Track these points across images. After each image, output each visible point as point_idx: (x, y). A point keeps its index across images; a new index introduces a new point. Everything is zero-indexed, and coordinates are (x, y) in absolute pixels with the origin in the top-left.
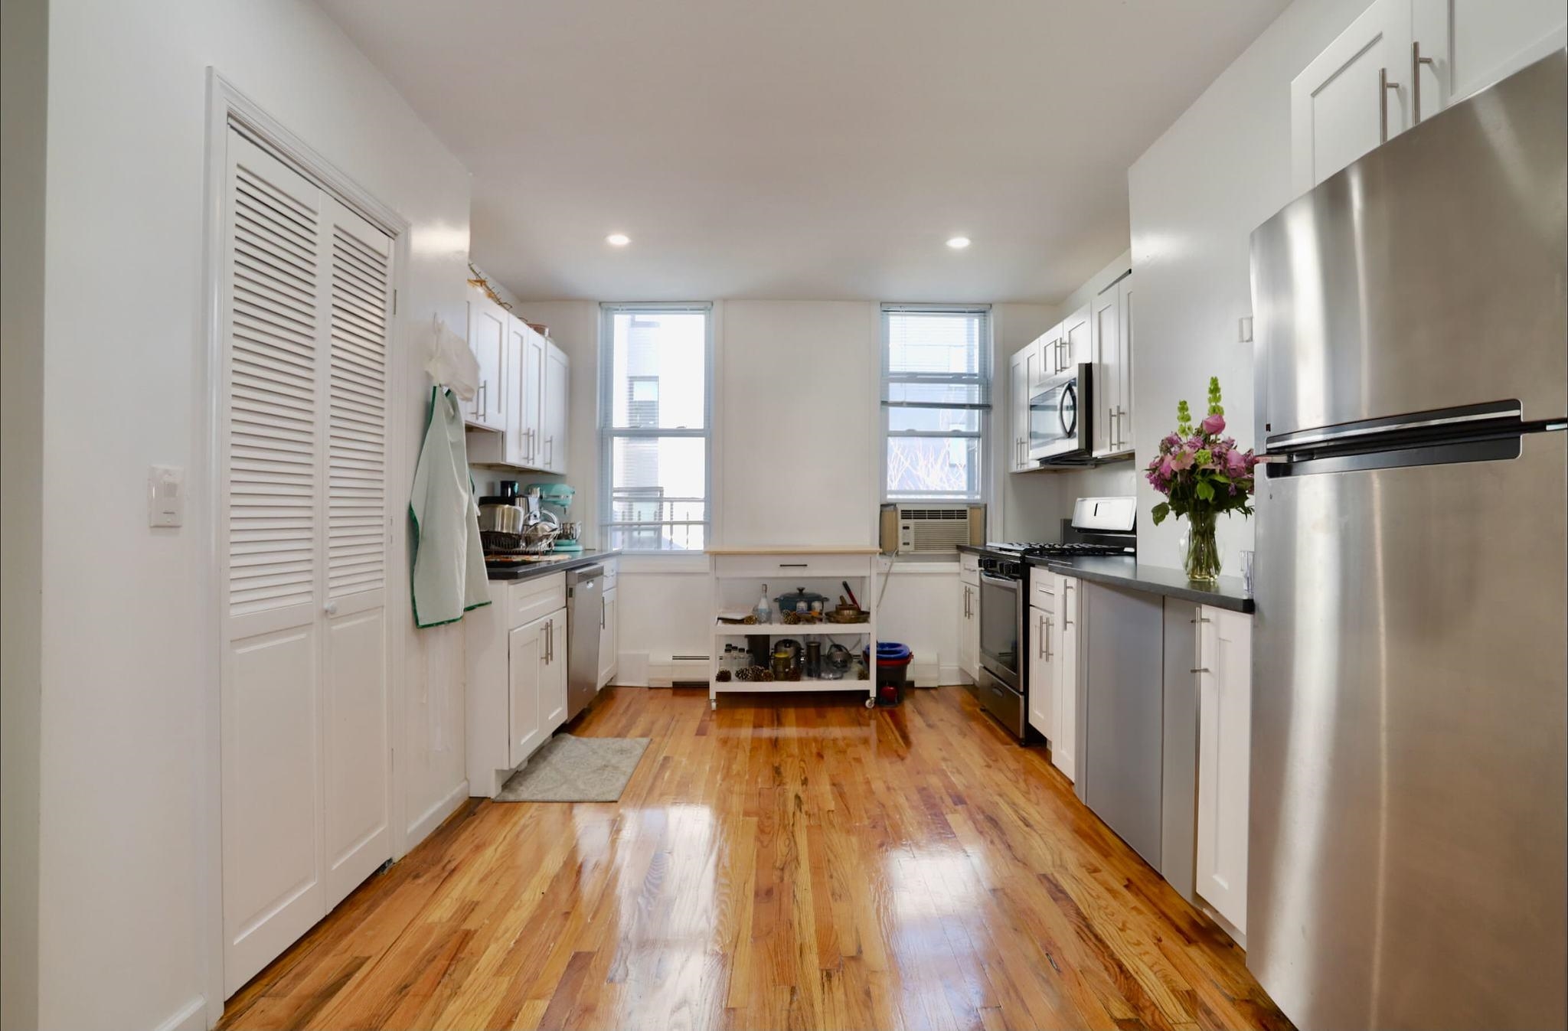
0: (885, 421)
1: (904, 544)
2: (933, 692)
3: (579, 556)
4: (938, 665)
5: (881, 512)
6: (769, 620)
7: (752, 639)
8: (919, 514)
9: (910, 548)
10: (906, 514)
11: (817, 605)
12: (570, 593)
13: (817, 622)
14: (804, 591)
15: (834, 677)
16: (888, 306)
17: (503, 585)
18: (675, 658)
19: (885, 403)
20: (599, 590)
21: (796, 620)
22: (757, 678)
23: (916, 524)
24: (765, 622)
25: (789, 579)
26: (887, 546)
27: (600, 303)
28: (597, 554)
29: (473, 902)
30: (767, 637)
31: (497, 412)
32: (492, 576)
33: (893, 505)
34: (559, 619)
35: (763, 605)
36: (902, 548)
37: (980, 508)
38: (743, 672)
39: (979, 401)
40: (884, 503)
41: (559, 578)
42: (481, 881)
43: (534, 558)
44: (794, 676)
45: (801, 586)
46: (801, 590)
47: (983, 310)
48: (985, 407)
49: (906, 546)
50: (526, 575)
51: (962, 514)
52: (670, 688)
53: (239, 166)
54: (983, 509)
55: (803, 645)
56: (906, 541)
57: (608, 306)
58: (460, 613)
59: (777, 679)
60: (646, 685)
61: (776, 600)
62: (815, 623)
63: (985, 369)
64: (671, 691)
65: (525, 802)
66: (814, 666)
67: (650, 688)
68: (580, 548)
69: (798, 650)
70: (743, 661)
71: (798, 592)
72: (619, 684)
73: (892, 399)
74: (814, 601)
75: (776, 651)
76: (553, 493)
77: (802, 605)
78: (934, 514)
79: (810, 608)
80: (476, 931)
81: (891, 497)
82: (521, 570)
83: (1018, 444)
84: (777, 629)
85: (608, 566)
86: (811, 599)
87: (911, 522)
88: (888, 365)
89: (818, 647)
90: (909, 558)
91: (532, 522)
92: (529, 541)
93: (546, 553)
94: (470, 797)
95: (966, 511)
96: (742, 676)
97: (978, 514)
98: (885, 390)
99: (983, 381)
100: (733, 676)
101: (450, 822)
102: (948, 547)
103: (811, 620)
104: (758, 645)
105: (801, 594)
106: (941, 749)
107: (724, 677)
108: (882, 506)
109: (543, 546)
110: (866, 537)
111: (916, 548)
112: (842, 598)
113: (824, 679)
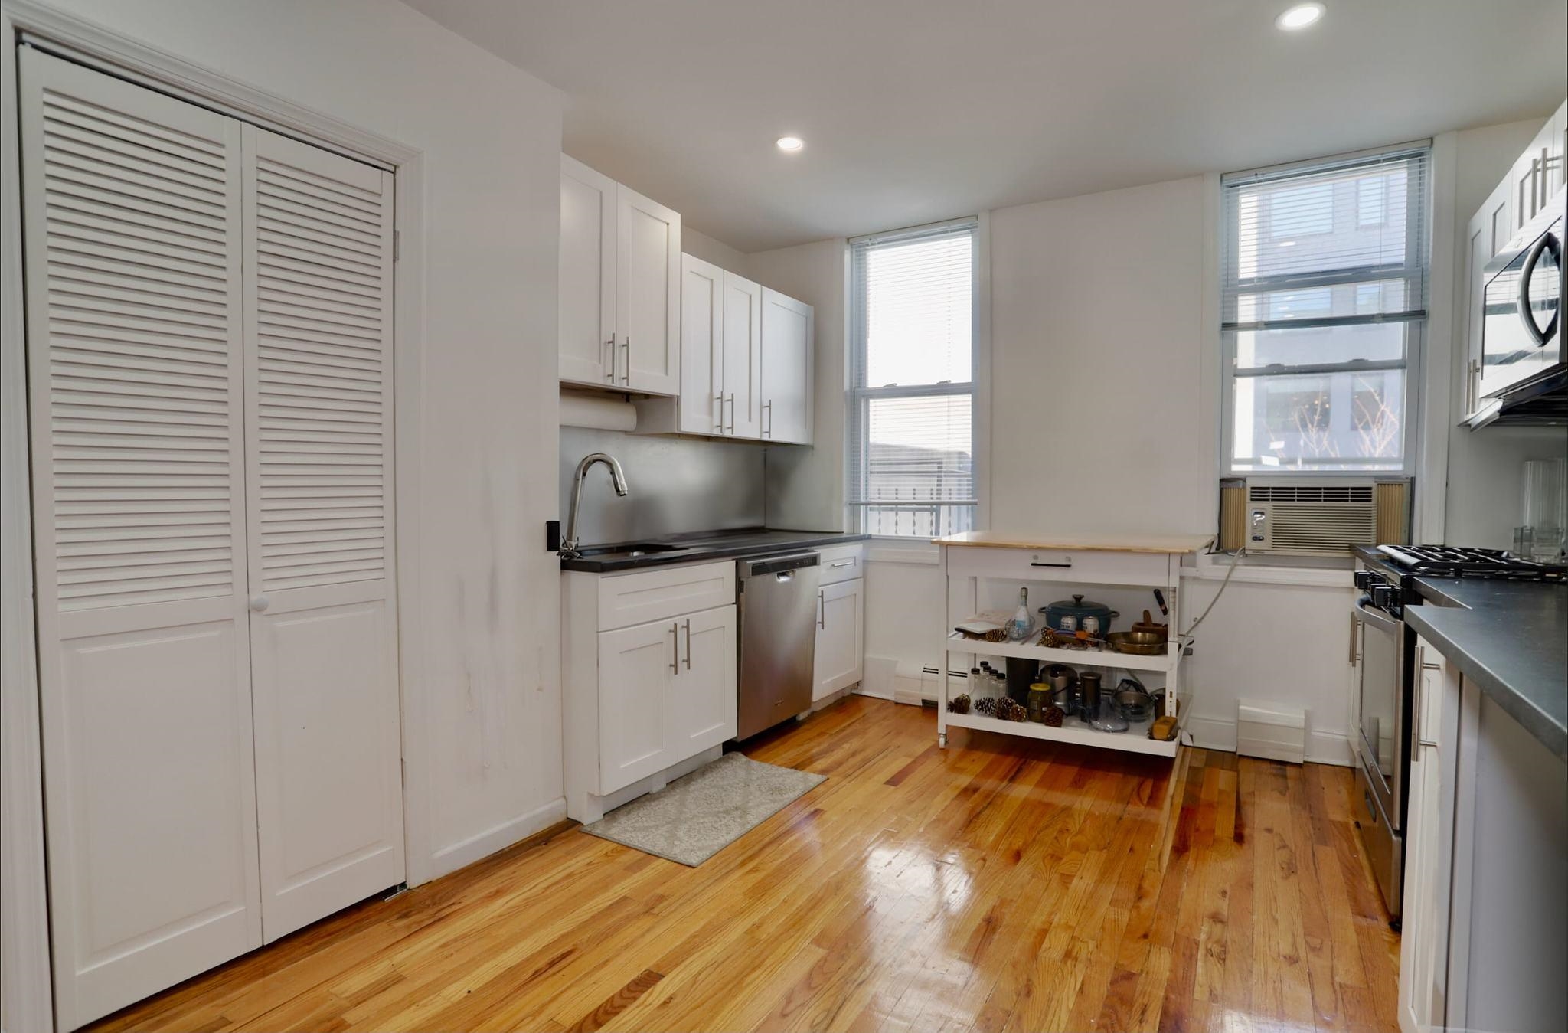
0: (1231, 351)
1: (1255, 538)
2: (1290, 771)
4: (1307, 728)
5: (1221, 490)
6: (1025, 638)
7: (1011, 662)
8: (1282, 494)
9: (1265, 545)
10: (1260, 493)
11: (1090, 623)
12: (740, 586)
13: (1090, 647)
14: (1082, 600)
15: (1114, 729)
16: (1235, 178)
18: (926, 670)
19: (1229, 326)
21: (1061, 640)
22: (1006, 714)
23: (1275, 508)
24: (1016, 640)
26: (1228, 540)
27: (848, 239)
29: (401, 976)
30: (1030, 661)
31: (662, 374)
33: (1243, 479)
34: (716, 619)
35: (1021, 616)
36: (1251, 545)
37: (1400, 484)
38: (984, 703)
39: (1405, 307)
40: (1225, 475)
41: (723, 566)
42: (442, 947)
44: (1054, 719)
45: (1077, 594)
46: (1078, 599)
47: (1417, 151)
48: (1416, 315)
49: (1258, 543)
51: (1362, 494)
52: (920, 706)
53: (47, 90)
54: (1406, 487)
55: (1079, 676)
56: (1258, 535)
57: (859, 241)
60: (893, 698)
61: (1042, 610)
62: (1086, 649)
63: (1419, 251)
64: (920, 710)
65: (607, 840)
66: (1089, 707)
67: (897, 704)
70: (998, 690)
71: (1074, 600)
72: (865, 693)
74: (1088, 616)
77: (1071, 619)
78: (1309, 494)
79: (1080, 626)
80: (350, 1026)
81: (1237, 468)
83: (1469, 372)
84: (1029, 652)
85: (835, 553)
87: (1268, 506)
88: (1237, 268)
89: (1097, 682)
90: (1260, 559)
94: (568, 818)
95: (1370, 488)
96: (984, 706)
97: (1399, 494)
98: (1231, 305)
99: (1415, 274)
100: (972, 706)
101: (518, 847)
102: (1336, 546)
103: (1081, 644)
104: (1021, 673)
105: (1078, 604)
106: (1224, 893)
107: (959, 706)
108: (1222, 480)
111: (1274, 545)
112: (1146, 613)
113: (1097, 729)
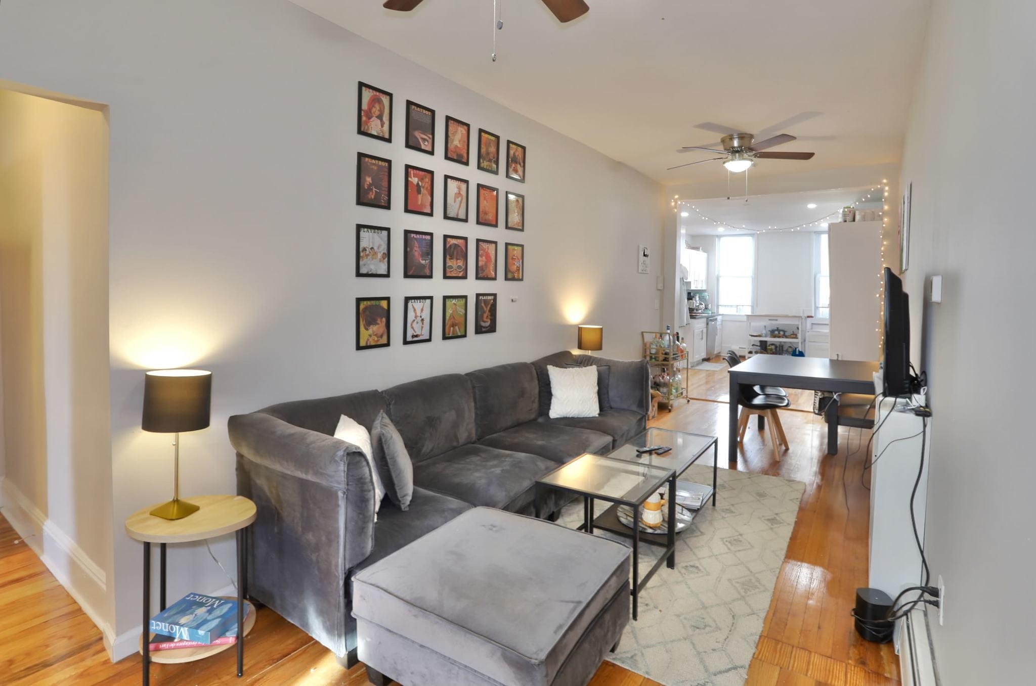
3: (710, 314)
6: (766, 336)
7: (761, 342)
11: (782, 332)
12: (707, 324)
17: (693, 320)
18: (740, 348)
20: (716, 324)
21: (775, 337)
24: (764, 337)
25: (774, 324)
28: (715, 314)
32: (691, 318)
34: (705, 330)
35: (764, 332)
41: (705, 320)
43: (698, 314)
45: (778, 327)
46: (778, 328)
50: (698, 318)
58: (685, 325)
61: (770, 330)
62: (781, 338)
66: (781, 352)
68: (710, 312)
69: (776, 347)
70: (758, 348)
72: (721, 355)
76: (703, 295)
77: (777, 332)
79: (779, 333)
82: (697, 317)
84: (769, 339)
85: (719, 318)
86: (780, 331)
89: (782, 346)
91: (697, 305)
92: (697, 310)
93: (702, 313)
100: (753, 353)
103: (779, 337)
104: (763, 344)
105: (778, 330)
107: (750, 352)
109: (700, 311)
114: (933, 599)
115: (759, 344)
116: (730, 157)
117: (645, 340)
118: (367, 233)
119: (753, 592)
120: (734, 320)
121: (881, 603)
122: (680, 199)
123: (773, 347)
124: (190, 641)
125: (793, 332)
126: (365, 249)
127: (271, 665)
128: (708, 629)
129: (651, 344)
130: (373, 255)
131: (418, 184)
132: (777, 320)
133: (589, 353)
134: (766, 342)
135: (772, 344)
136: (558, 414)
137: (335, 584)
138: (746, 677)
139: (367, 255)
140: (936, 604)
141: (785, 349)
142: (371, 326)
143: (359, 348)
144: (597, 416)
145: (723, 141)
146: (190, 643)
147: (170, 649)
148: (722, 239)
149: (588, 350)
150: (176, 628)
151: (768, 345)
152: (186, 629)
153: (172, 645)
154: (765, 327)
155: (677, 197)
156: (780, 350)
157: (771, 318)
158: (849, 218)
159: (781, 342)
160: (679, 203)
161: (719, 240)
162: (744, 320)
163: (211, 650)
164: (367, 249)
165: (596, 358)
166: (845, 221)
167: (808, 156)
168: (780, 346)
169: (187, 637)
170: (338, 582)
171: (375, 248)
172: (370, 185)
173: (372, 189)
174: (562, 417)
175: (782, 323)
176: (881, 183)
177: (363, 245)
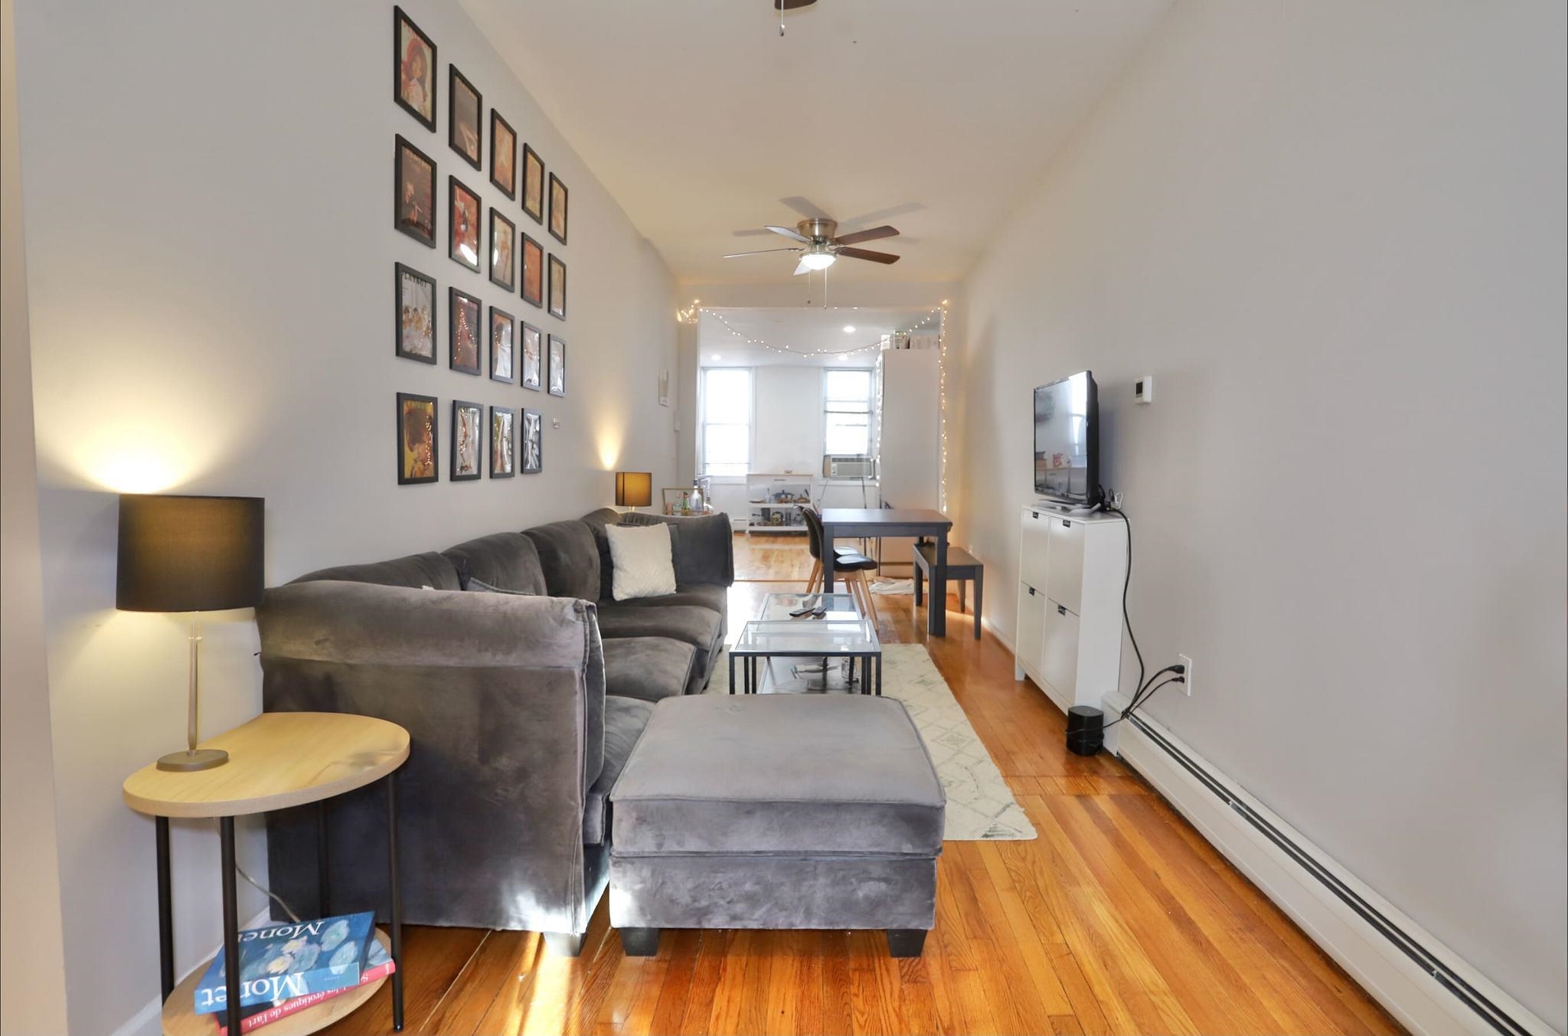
0: (826, 419)
5: (823, 458)
6: (770, 502)
7: (763, 510)
8: (840, 460)
10: (834, 460)
11: (789, 496)
14: (785, 491)
15: (796, 525)
16: (828, 369)
19: (826, 412)
21: (781, 502)
22: (765, 525)
23: (838, 464)
24: (768, 503)
25: (779, 485)
26: (825, 473)
27: (702, 368)
30: (769, 509)
33: (828, 456)
35: (767, 497)
36: (833, 474)
37: (869, 458)
39: (867, 411)
44: (780, 524)
45: (784, 488)
46: (783, 491)
47: (870, 370)
48: (870, 413)
49: (835, 474)
55: (784, 514)
56: (834, 471)
57: (705, 369)
59: (773, 525)
61: (773, 494)
62: (788, 504)
66: (788, 521)
69: (782, 516)
70: (760, 519)
73: (829, 410)
75: (773, 515)
77: (783, 496)
78: (846, 460)
79: (787, 497)
81: (828, 452)
84: (774, 506)
86: (787, 495)
87: (836, 463)
88: (826, 395)
89: (790, 514)
90: (836, 479)
96: (759, 524)
98: (825, 405)
100: (755, 525)
103: (786, 502)
104: (766, 512)
105: (784, 493)
107: (752, 525)
108: (824, 455)
110: (816, 468)
111: (839, 474)
112: (801, 492)
114: (1178, 676)
115: (760, 513)
116: (808, 249)
117: (666, 502)
118: (410, 282)
119: (963, 745)
120: (729, 484)
121: (1092, 715)
122: (702, 304)
123: (778, 516)
124: (310, 995)
125: (801, 495)
126: (407, 311)
127: (440, 998)
128: (954, 785)
129: (673, 505)
130: (417, 322)
131: (464, 213)
132: (784, 480)
133: (633, 509)
134: (768, 509)
135: (777, 513)
136: (627, 594)
137: (569, 821)
138: (1023, 809)
139: (411, 321)
140: (1182, 680)
141: (792, 518)
142: (417, 445)
143: (402, 481)
144: (675, 592)
145: (801, 226)
146: (310, 999)
147: (272, 1020)
148: (710, 373)
149: (632, 506)
150: (271, 983)
151: (771, 514)
152: (299, 975)
153: (275, 1013)
154: (768, 490)
155: (697, 301)
156: (786, 519)
157: (776, 477)
158: (903, 344)
159: (787, 509)
160: (701, 310)
161: (705, 374)
162: (742, 483)
163: (361, 995)
164: (410, 310)
165: (650, 516)
166: (898, 348)
167: (889, 259)
168: (786, 514)
169: (301, 992)
170: (576, 816)
171: (420, 311)
172: (412, 198)
173: (414, 207)
174: (632, 597)
175: (789, 483)
176: (940, 305)
177: (406, 301)
